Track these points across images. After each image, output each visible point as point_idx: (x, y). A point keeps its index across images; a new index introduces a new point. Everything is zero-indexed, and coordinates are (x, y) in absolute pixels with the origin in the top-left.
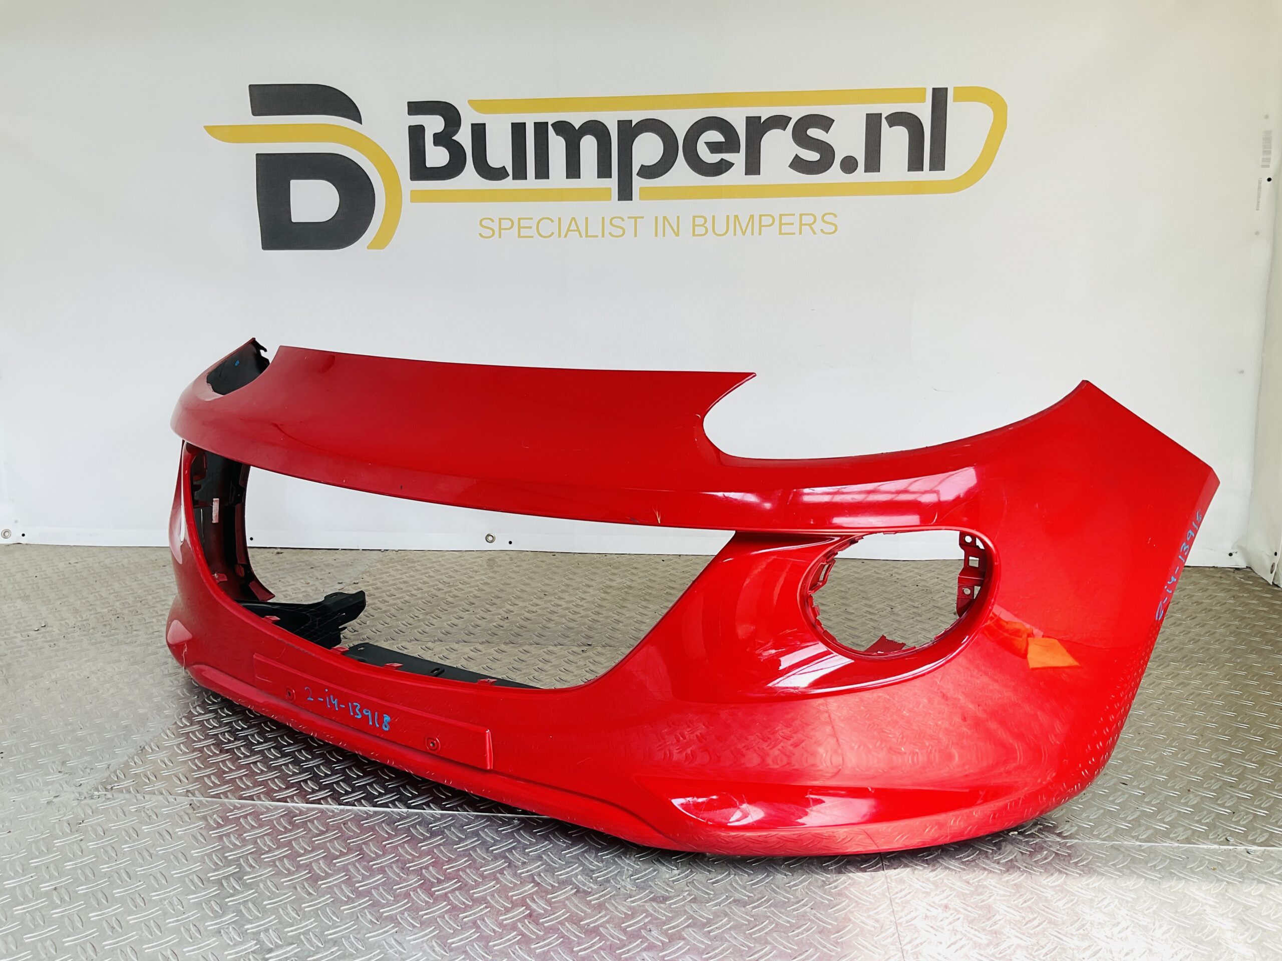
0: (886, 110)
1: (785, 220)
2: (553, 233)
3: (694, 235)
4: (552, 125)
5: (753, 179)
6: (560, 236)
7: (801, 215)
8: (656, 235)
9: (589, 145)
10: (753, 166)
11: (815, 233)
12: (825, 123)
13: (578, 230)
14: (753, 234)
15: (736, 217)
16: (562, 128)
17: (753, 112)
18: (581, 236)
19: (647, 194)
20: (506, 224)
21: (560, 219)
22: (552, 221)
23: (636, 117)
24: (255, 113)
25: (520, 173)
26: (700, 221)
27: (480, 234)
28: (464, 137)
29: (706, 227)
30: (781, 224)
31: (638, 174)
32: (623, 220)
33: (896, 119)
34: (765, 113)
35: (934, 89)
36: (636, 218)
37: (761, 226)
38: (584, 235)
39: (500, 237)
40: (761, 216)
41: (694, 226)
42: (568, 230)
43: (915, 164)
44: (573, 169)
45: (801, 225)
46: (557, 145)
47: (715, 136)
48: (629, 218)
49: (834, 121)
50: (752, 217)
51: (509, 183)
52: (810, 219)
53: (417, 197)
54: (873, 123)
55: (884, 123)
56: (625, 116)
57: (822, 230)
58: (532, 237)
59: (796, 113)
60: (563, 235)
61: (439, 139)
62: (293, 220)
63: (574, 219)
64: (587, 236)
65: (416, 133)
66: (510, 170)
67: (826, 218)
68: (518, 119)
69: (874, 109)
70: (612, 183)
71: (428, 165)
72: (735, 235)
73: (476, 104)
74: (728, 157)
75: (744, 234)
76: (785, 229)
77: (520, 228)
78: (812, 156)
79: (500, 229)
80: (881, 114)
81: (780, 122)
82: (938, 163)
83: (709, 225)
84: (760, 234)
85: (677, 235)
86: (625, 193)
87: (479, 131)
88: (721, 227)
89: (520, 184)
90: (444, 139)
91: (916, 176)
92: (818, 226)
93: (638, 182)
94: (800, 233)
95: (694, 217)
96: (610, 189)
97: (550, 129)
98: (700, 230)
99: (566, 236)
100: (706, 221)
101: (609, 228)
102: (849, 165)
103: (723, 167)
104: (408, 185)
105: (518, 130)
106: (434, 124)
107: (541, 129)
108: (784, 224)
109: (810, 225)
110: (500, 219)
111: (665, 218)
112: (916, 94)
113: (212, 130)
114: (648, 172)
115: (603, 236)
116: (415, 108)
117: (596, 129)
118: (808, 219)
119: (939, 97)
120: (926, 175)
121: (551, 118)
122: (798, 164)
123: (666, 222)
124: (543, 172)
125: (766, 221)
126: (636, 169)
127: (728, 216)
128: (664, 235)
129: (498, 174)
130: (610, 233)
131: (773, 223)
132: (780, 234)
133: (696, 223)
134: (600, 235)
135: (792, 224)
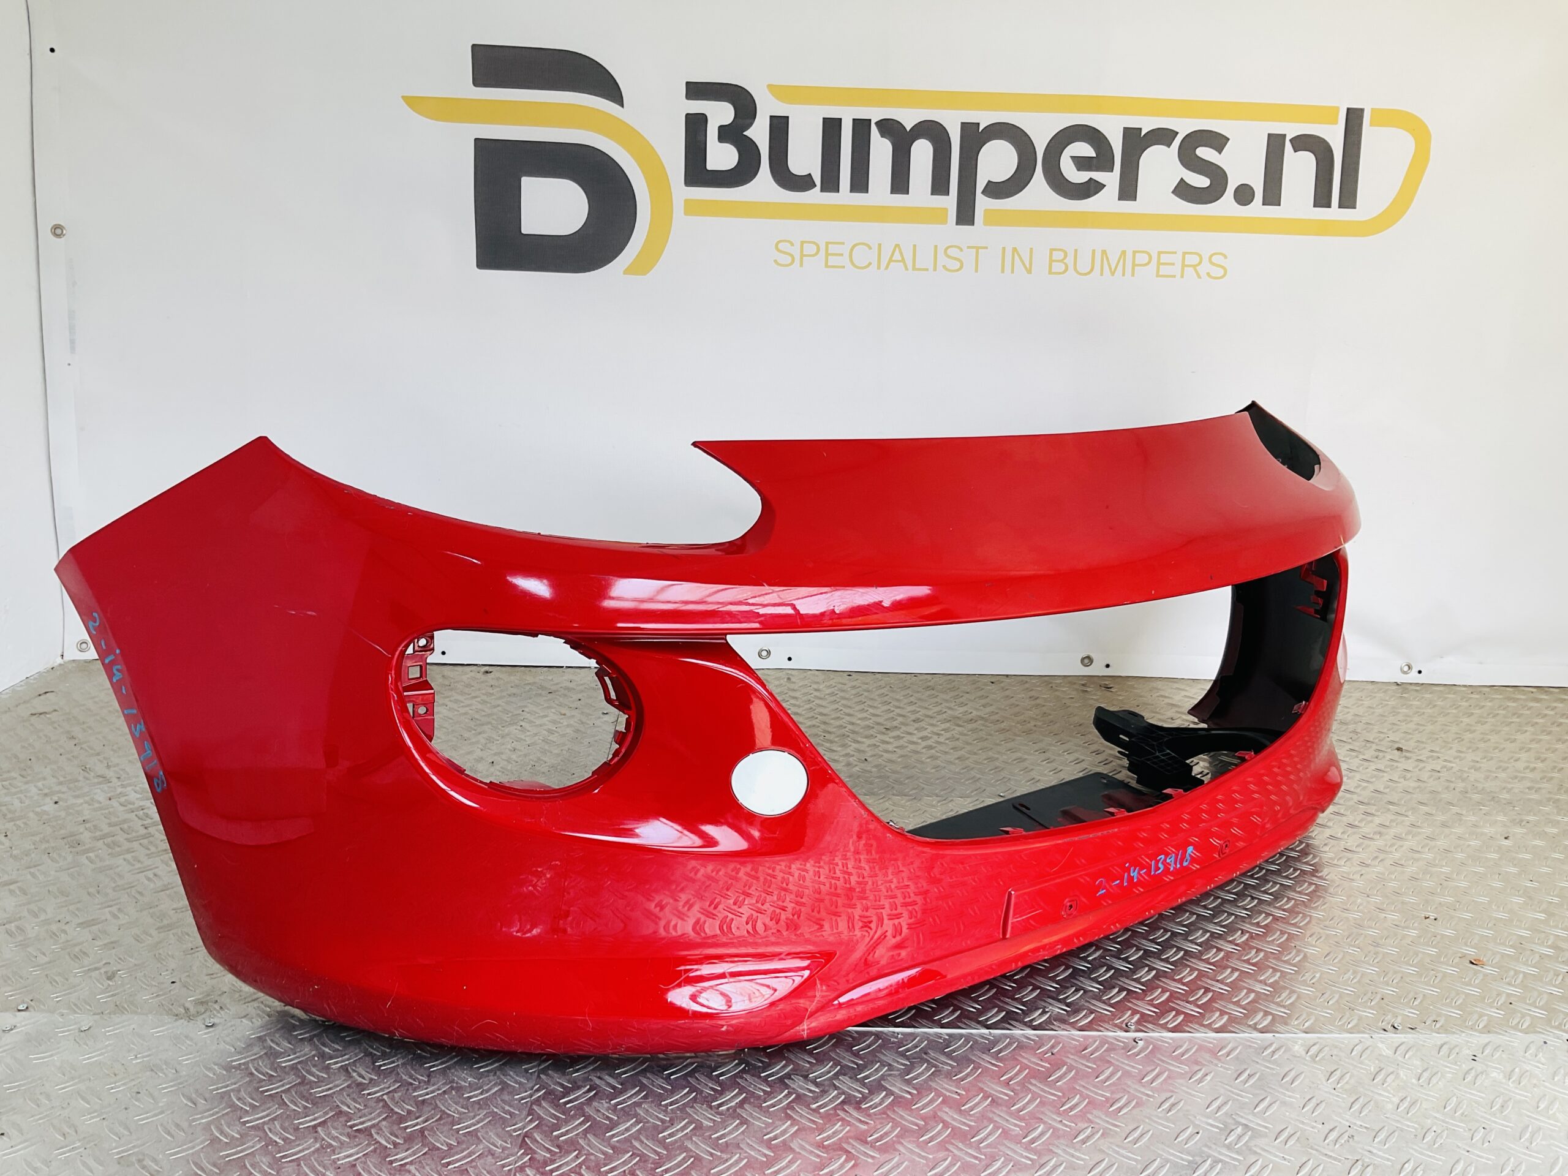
0: (1292, 130)
1: (1164, 258)
2: (870, 264)
3: (1050, 272)
4: (876, 123)
5: (1127, 206)
6: (879, 268)
7: (1184, 254)
8: (1003, 271)
9: (922, 152)
10: (1128, 191)
11: (1199, 277)
12: (1218, 141)
13: (903, 261)
14: (1124, 275)
15: (1104, 252)
16: (888, 127)
17: (1133, 122)
18: (907, 269)
19: (993, 219)
20: (810, 249)
21: (880, 245)
22: (870, 248)
23: (985, 119)
24: (476, 83)
25: (830, 183)
26: (1058, 255)
27: (775, 261)
28: (759, 133)
29: (1065, 264)
30: (1159, 264)
31: (983, 192)
32: (961, 250)
33: (1302, 143)
34: (1147, 125)
35: (1348, 109)
36: (977, 248)
37: (1134, 265)
38: (910, 266)
39: (801, 265)
40: (1135, 252)
41: (1051, 261)
42: (891, 260)
43: (1322, 199)
44: (900, 182)
45: (1184, 266)
46: (881, 150)
47: (1084, 149)
48: (969, 247)
49: (1228, 139)
50: (1124, 253)
51: (815, 196)
52: (1194, 260)
53: (692, 208)
54: (1275, 144)
55: (1288, 146)
56: (971, 117)
57: (1208, 274)
58: (844, 267)
59: (1184, 127)
60: (883, 266)
61: (726, 134)
62: (524, 231)
63: (897, 246)
64: (914, 268)
65: (696, 125)
66: (817, 179)
67: (1214, 259)
68: (833, 113)
69: (1277, 129)
70: (950, 202)
71: (710, 167)
72: (1102, 274)
73: (778, 91)
74: (1099, 176)
75: (1113, 274)
76: (1164, 270)
77: (827, 254)
78: (1200, 181)
79: (802, 256)
80: (1285, 135)
81: (1163, 136)
82: (1348, 200)
83: (1070, 261)
84: (1133, 275)
85: (1029, 271)
86: (965, 215)
87: (779, 127)
88: (1084, 265)
89: (830, 198)
90: (731, 134)
91: (1322, 213)
92: (1202, 269)
93: (983, 203)
94: (1182, 277)
95: (1052, 250)
96: (946, 209)
97: (874, 128)
98: (1058, 267)
99: (887, 268)
100: (1066, 257)
101: (942, 260)
102: (1244, 195)
103: (1091, 189)
104: (682, 193)
105: (832, 127)
106: (720, 113)
107: (861, 127)
108: (1163, 264)
109: (1194, 266)
110: (802, 243)
111: (1015, 250)
112: (1325, 114)
113: (414, 103)
114: (996, 190)
115: (935, 270)
116: (695, 90)
117: (933, 131)
118: (1192, 260)
119: (1354, 119)
120: (1334, 212)
121: (875, 115)
122: (1183, 191)
123: (1016, 256)
124: (860, 183)
125: (1142, 258)
126: (981, 185)
127: (1094, 251)
128: (1012, 272)
129: (803, 183)
131: (1149, 262)
132: (1158, 275)
133: (1054, 258)
134: (931, 268)
135: (1173, 264)
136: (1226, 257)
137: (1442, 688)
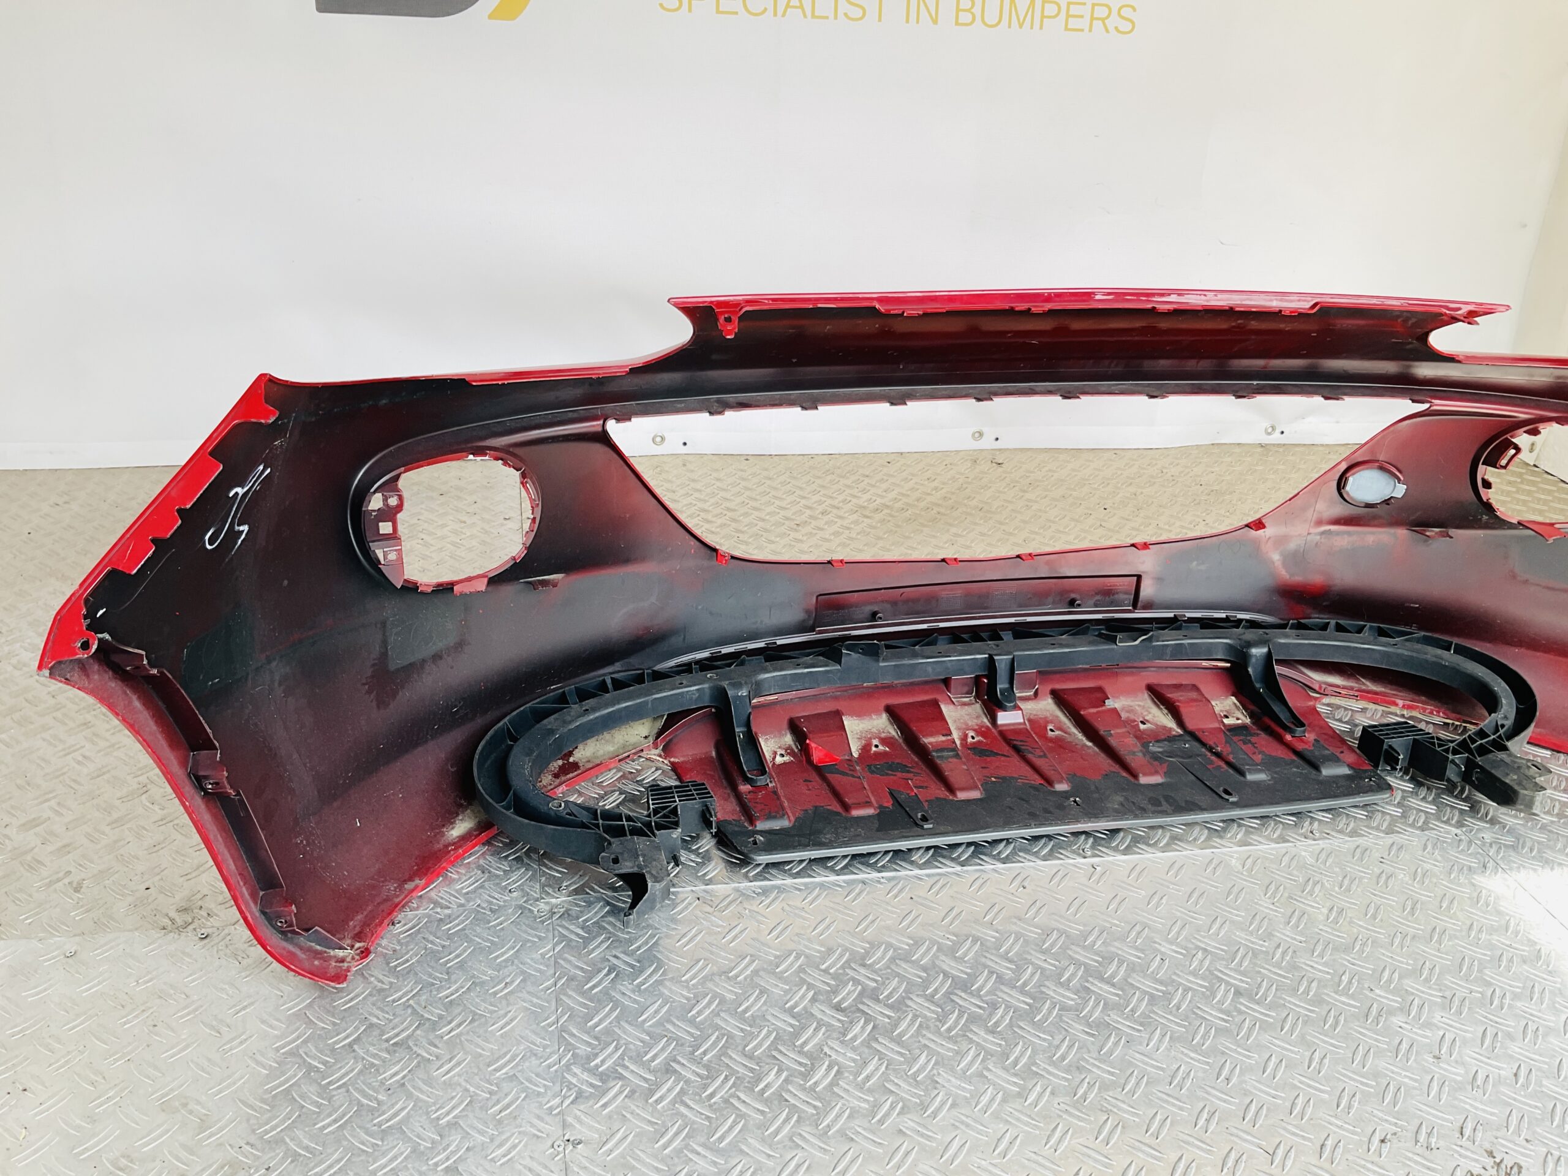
1: (1074, 10)
2: (766, 9)
3: (957, 24)
6: (775, 15)
7: (1094, 5)
8: (907, 21)
11: (1107, 31)
13: (801, 7)
14: (1032, 28)
18: (805, 16)
26: (966, 4)
27: (661, 5)
29: (972, 13)
30: (1068, 16)
37: (1043, 17)
39: (690, 10)
41: (958, 10)
42: (788, 6)
45: (1093, 18)
50: (1033, 3)
52: (1104, 12)
57: (1116, 28)
58: (736, 13)
60: (780, 12)
64: (813, 16)
72: (1010, 27)
75: (1021, 26)
76: (1073, 23)
83: (977, 10)
84: (1041, 28)
88: (992, 17)
92: (1113, 21)
94: (1090, 30)
98: (965, 17)
99: (784, 15)
100: (972, 7)
101: (843, 6)
108: (1072, 16)
109: (1103, 20)
115: (836, 18)
118: (1100, 12)
123: (922, 4)
125: (1051, 9)
128: (918, 22)
130: (846, 14)
131: (1057, 15)
132: (1066, 29)
133: (961, 8)
134: (832, 16)
135: (1082, 17)
136: (1135, 10)
137: (1302, 449)
